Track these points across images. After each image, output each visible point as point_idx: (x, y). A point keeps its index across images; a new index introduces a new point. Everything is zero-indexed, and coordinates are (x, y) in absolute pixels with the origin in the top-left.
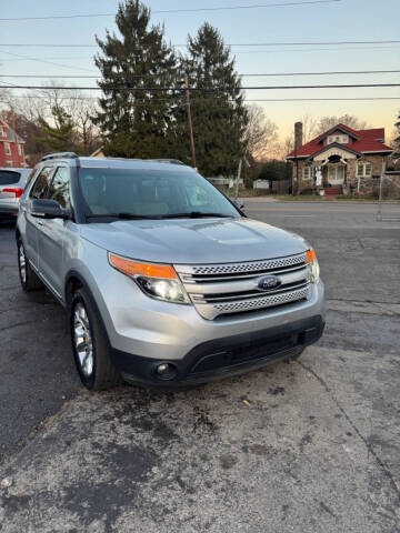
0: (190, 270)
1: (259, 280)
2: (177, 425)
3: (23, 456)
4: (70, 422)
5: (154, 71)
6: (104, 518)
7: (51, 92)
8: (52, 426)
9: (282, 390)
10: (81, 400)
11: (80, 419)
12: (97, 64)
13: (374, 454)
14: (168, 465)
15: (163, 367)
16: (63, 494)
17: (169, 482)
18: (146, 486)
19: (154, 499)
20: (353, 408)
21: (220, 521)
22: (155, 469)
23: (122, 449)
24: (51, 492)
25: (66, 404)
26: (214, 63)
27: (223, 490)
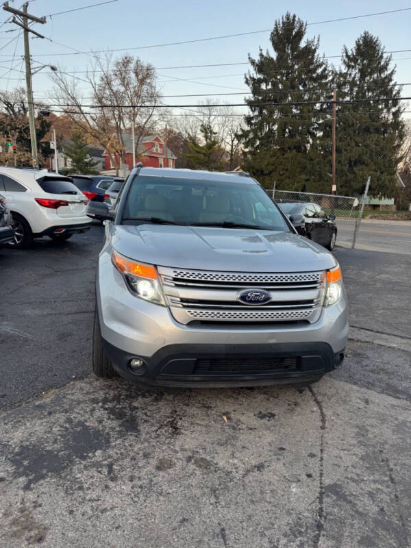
0: (171, 273)
1: (242, 292)
2: (146, 421)
3: (12, 414)
4: (64, 397)
5: (304, 86)
6: (31, 477)
7: (206, 110)
8: (48, 398)
9: (272, 415)
10: (86, 383)
11: (73, 397)
12: (247, 82)
13: (321, 502)
14: (111, 452)
15: (137, 363)
16: (17, 450)
17: (101, 466)
18: (81, 463)
19: (79, 475)
20: (336, 452)
21: (117, 511)
22: (98, 453)
23: (86, 428)
24: (11, 446)
25: (72, 383)
26: (371, 74)
27: (141, 487)
